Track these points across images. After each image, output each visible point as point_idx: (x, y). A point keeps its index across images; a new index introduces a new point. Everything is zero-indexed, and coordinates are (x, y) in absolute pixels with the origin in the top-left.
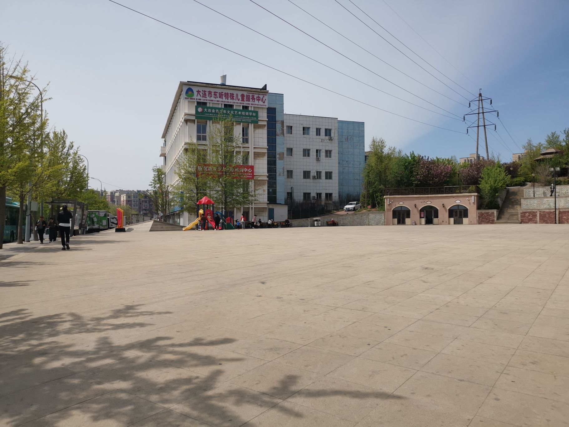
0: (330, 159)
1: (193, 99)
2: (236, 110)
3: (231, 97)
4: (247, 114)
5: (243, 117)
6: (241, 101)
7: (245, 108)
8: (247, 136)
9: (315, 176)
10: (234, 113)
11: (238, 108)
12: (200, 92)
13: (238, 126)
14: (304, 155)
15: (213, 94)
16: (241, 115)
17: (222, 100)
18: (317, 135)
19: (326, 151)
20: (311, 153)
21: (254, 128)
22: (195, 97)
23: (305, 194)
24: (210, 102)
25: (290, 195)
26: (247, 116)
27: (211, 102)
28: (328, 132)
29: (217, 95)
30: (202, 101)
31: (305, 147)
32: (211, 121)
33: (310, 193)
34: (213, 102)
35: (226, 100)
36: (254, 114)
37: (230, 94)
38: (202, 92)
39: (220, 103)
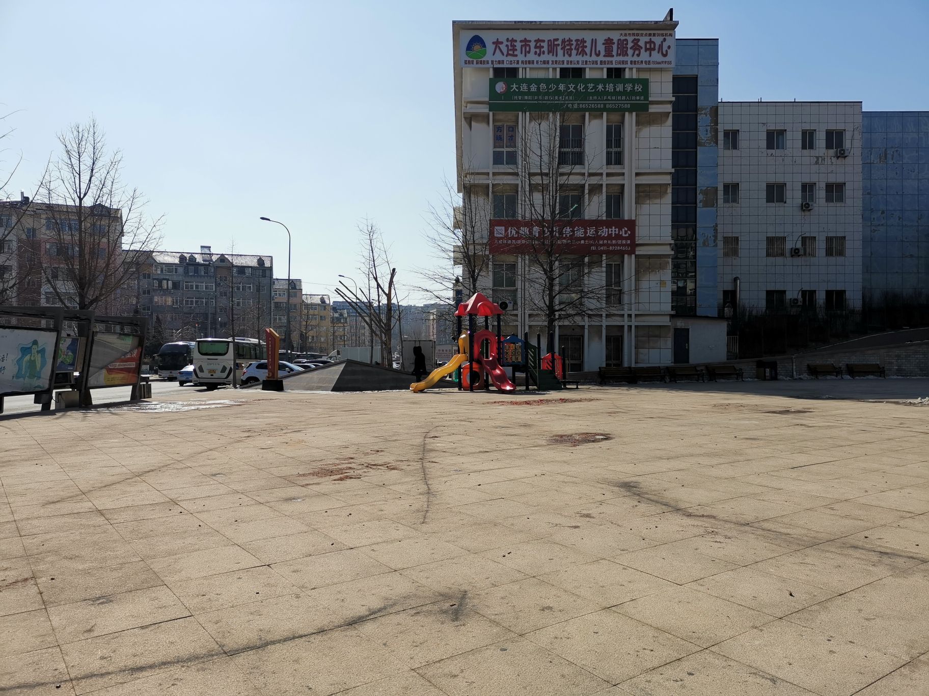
0: (839, 204)
1: (484, 61)
2: (591, 81)
3: (578, 50)
4: (620, 88)
5: (609, 98)
6: (604, 56)
7: (616, 74)
8: (620, 147)
9: (798, 249)
10: (586, 88)
11: (596, 75)
12: (502, 43)
13: (596, 122)
14: (770, 199)
15: (532, 44)
16: (605, 93)
17: (554, 58)
18: (804, 147)
19: (829, 187)
20: (788, 194)
21: (638, 123)
22: (489, 57)
23: (769, 293)
24: (525, 66)
25: (730, 296)
26: (620, 93)
27: (528, 66)
28: (835, 139)
29: (543, 47)
30: (505, 66)
31: (772, 179)
32: (528, 114)
33: (784, 292)
34: (531, 66)
35: (567, 58)
36: (639, 88)
37: (577, 40)
38: (505, 43)
39: (550, 65)
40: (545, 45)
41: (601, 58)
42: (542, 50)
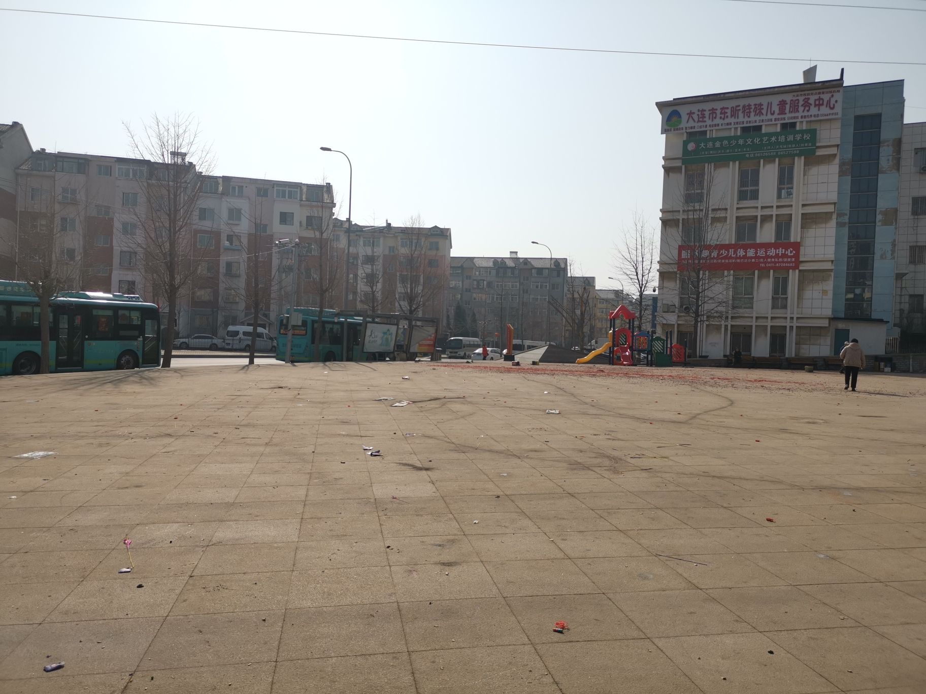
1: (680, 128)
2: (766, 134)
3: (756, 112)
4: (790, 138)
5: (781, 147)
6: (778, 114)
7: (789, 127)
8: (790, 184)
10: (761, 141)
11: (771, 130)
12: (694, 113)
13: (769, 167)
15: (718, 112)
16: (777, 143)
17: (736, 120)
21: (806, 164)
22: (684, 124)
24: (712, 128)
26: (791, 142)
27: (714, 128)
29: (727, 113)
30: (696, 130)
32: (713, 164)
34: (717, 128)
35: (746, 119)
36: (807, 137)
37: (755, 105)
38: (697, 113)
39: (733, 126)
40: (729, 111)
41: (776, 116)
42: (726, 115)
